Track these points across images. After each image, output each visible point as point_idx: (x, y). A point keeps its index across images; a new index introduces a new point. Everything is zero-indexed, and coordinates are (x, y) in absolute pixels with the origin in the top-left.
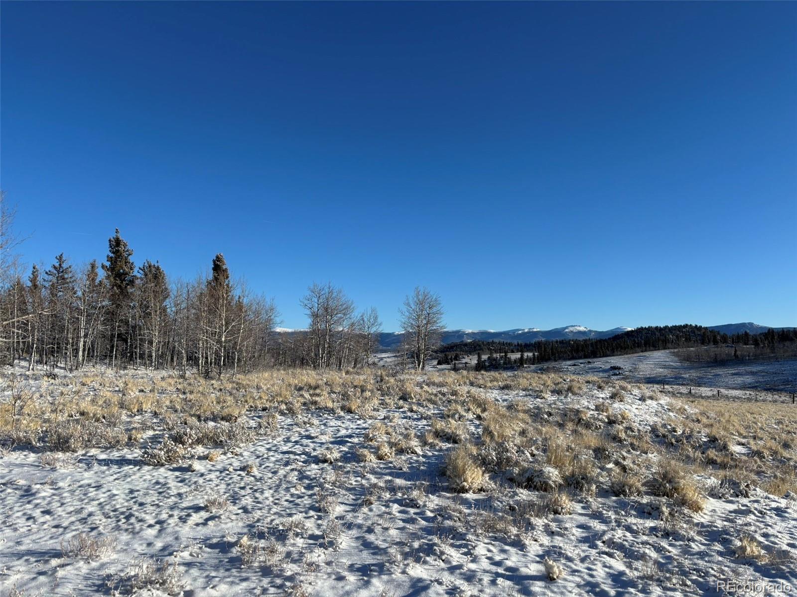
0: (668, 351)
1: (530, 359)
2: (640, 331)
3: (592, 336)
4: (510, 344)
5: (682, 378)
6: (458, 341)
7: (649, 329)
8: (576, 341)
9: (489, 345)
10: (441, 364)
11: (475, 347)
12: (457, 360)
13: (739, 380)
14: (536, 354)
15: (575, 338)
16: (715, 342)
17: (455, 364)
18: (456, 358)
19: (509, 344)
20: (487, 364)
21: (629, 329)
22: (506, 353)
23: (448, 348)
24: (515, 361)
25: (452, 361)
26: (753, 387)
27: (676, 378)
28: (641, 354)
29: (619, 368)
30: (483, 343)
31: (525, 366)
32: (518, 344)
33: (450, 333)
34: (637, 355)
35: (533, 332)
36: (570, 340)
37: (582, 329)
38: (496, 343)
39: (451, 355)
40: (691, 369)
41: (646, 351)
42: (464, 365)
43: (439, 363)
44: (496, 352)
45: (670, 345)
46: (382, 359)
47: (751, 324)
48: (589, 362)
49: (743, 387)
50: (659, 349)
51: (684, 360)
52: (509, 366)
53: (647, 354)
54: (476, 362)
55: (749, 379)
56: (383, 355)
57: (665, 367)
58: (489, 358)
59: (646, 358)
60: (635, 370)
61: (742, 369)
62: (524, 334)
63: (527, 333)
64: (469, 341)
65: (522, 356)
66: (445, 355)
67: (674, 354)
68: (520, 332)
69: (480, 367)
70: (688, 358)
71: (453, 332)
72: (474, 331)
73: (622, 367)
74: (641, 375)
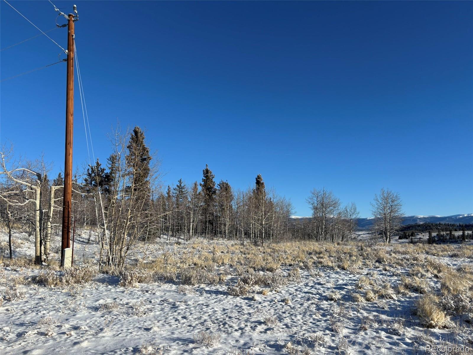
1: (470, 236)
6: (413, 223)
9: (437, 226)
10: (401, 239)
11: (426, 227)
12: (413, 236)
17: (412, 239)
18: (412, 235)
19: (453, 225)
20: (436, 239)
22: (451, 231)
23: (406, 228)
24: (458, 237)
25: (409, 237)
30: (432, 224)
31: (466, 240)
32: (460, 225)
33: (407, 218)
35: (471, 216)
38: (442, 224)
39: (408, 233)
42: (419, 240)
43: (400, 238)
44: (443, 231)
46: (359, 235)
52: (453, 240)
54: (428, 238)
56: (360, 233)
58: (437, 235)
62: (464, 218)
63: (466, 217)
64: (421, 223)
65: (464, 233)
66: (404, 233)
68: (461, 217)
69: (431, 241)
71: (409, 217)
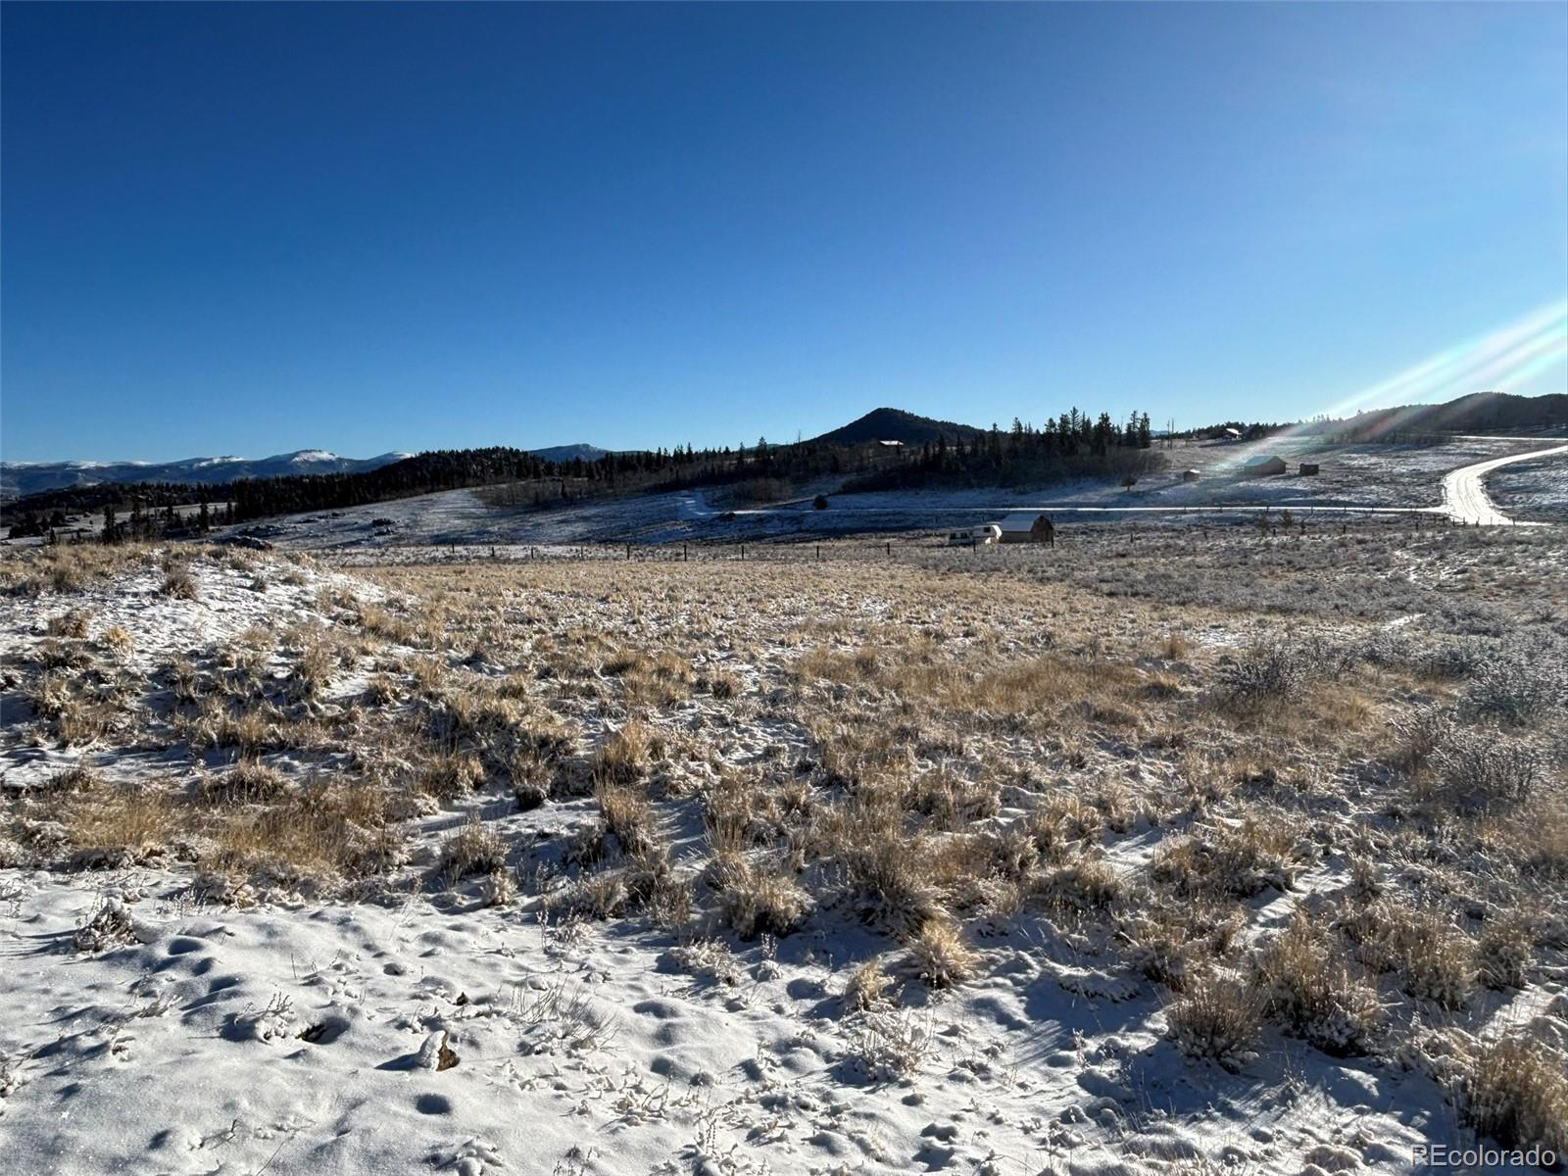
0: (466, 490)
1: (222, 515)
2: (425, 458)
3: (344, 468)
4: (182, 489)
5: (488, 532)
6: (64, 486)
7: (440, 455)
8: (313, 479)
9: (136, 492)
10: (17, 537)
11: (104, 497)
12: (58, 525)
13: (568, 530)
14: (233, 504)
15: (311, 474)
16: (537, 475)
17: (52, 533)
18: (58, 520)
19: (180, 488)
20: (127, 529)
21: (408, 456)
22: (171, 505)
23: (37, 501)
24: (190, 520)
25: (46, 528)
26: (585, 540)
27: (478, 533)
28: (425, 497)
29: (388, 523)
30: (122, 488)
31: (211, 528)
32: (199, 486)
33: (43, 468)
34: (419, 498)
35: (230, 463)
36: (302, 477)
37: (325, 456)
38: (149, 487)
39: (44, 515)
40: (501, 517)
41: (432, 491)
42: (75, 534)
43: (14, 534)
44: (150, 505)
45: (470, 481)
47: (586, 446)
48: (335, 515)
49: (573, 541)
50: (453, 488)
51: (492, 503)
52: (178, 530)
53: (433, 496)
54: (103, 527)
55: (580, 528)
57: (463, 516)
58: (132, 517)
59: (433, 503)
60: (415, 523)
61: (571, 513)
62: (212, 467)
63: (218, 465)
64: (90, 484)
65: (204, 510)
66: (28, 516)
67: (476, 495)
68: (204, 464)
69: (111, 536)
70: (496, 501)
71: (50, 468)
72: (101, 465)
73: (392, 519)
74: (423, 532)
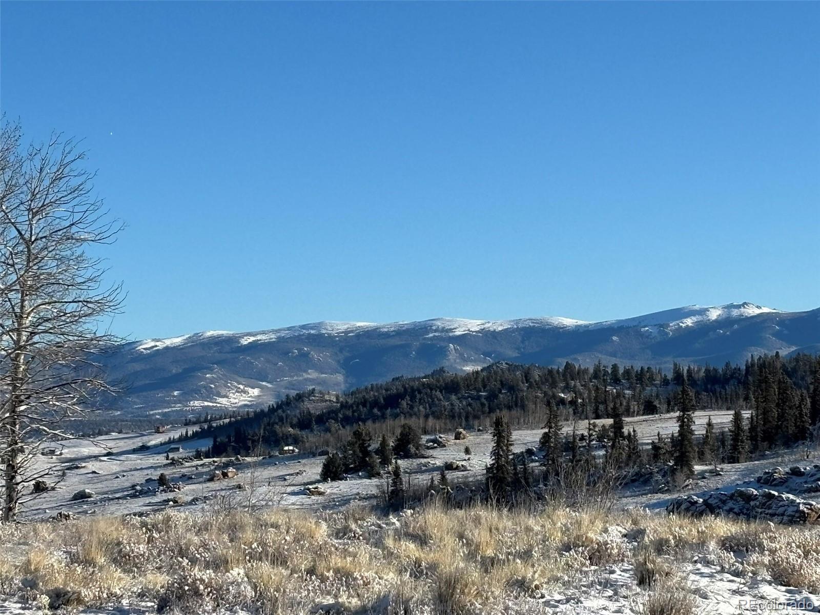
1: (722, 439)
4: (641, 378)
9: (554, 385)
10: (336, 477)
11: (492, 396)
12: (407, 455)
14: (746, 414)
17: (396, 473)
18: (407, 446)
20: (535, 466)
22: (620, 414)
23: (375, 404)
24: (657, 450)
25: (385, 461)
30: (527, 376)
31: (698, 468)
32: (678, 377)
33: (387, 335)
38: (581, 373)
39: (384, 433)
42: (437, 477)
43: (331, 473)
44: (579, 413)
52: (629, 471)
54: (489, 461)
56: (84, 448)
58: (546, 438)
62: (705, 329)
63: (718, 324)
64: (469, 368)
66: (357, 434)
68: (689, 322)
71: (401, 332)
72: (490, 326)
